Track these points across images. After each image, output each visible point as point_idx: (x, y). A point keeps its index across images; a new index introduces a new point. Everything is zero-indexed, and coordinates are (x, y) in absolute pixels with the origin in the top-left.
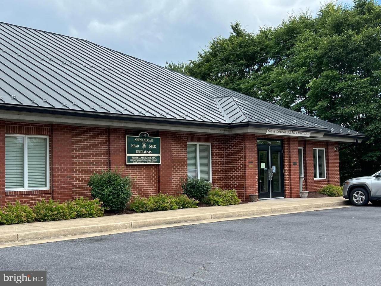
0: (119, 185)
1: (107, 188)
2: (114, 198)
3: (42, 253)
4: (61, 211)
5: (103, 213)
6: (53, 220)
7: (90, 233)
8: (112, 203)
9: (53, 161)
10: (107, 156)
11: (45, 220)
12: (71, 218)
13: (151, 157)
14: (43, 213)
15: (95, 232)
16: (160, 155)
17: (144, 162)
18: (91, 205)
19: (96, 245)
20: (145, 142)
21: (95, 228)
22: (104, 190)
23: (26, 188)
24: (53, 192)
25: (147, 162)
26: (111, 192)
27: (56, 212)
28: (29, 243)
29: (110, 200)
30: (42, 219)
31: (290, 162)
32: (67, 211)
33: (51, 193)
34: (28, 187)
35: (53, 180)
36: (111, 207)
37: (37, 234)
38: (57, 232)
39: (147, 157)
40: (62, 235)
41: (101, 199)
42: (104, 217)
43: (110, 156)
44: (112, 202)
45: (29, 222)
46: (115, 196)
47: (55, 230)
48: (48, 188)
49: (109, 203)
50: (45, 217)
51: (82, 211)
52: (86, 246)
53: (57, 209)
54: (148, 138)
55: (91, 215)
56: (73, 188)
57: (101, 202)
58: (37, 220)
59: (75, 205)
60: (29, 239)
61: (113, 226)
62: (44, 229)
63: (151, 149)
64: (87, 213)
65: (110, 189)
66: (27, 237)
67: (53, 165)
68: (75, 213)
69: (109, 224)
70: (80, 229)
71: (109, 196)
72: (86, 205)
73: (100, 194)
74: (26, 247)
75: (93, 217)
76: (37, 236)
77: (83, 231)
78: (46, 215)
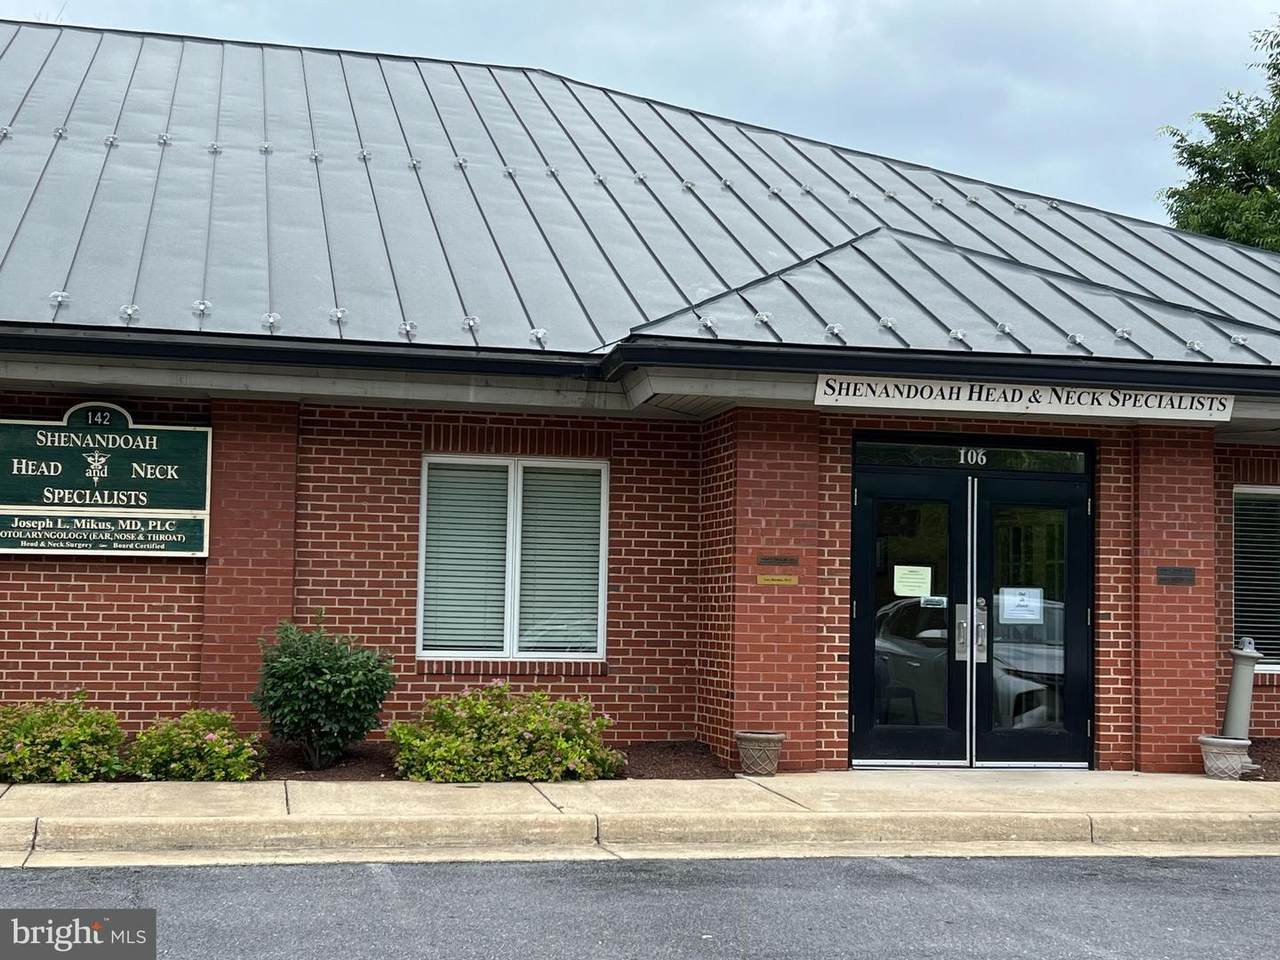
13: (145, 522)
16: (204, 515)
17: (96, 545)
20: (104, 450)
25: (115, 545)
31: (1134, 566)
39: (114, 521)
54: (125, 430)
63: (141, 484)
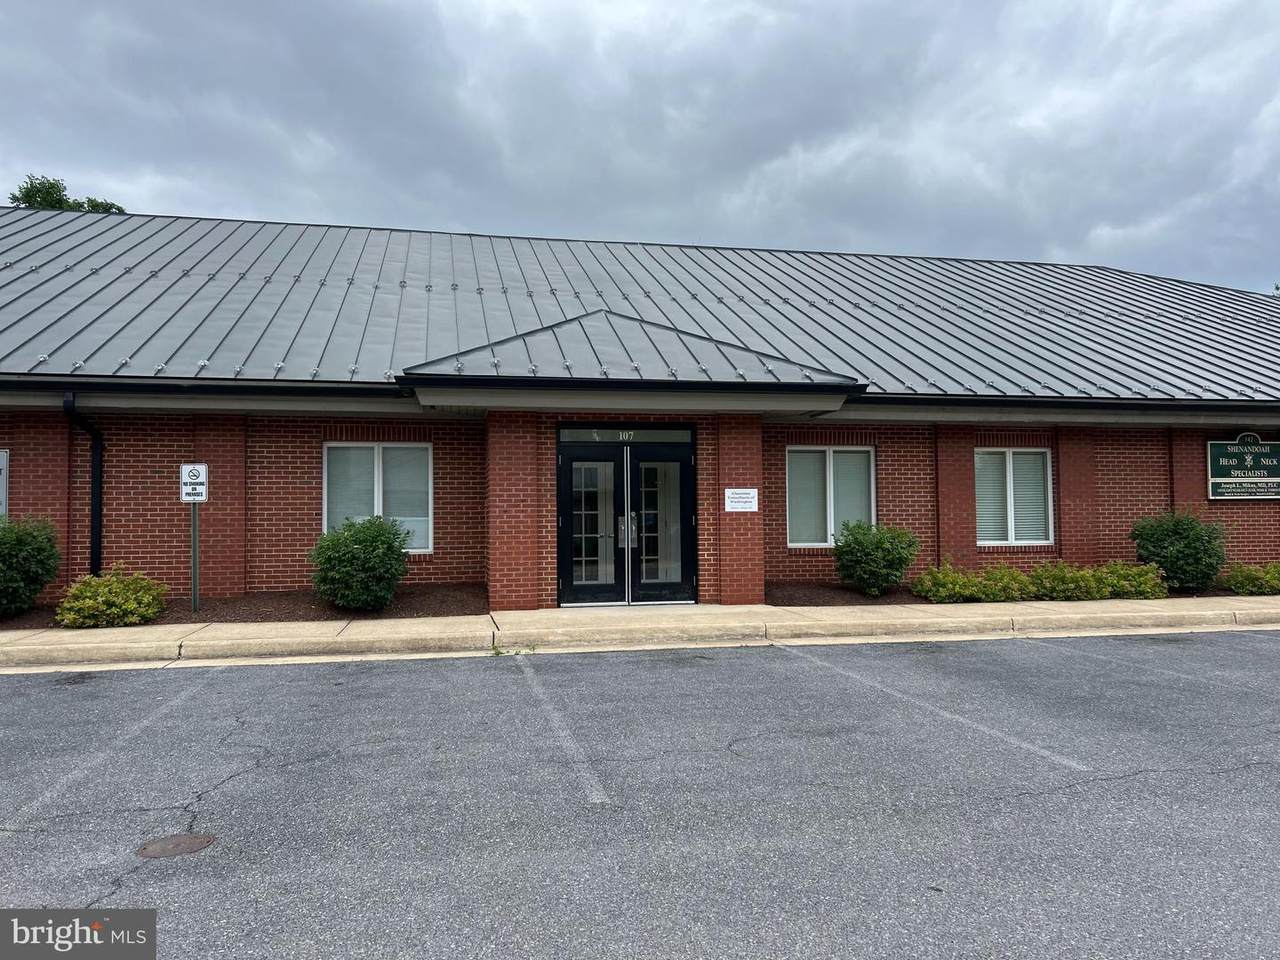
0: (1199, 539)
1: (1172, 544)
2: (1188, 564)
3: (1070, 654)
4: (1082, 584)
5: (1166, 591)
6: (1068, 599)
7: (1146, 626)
8: (1183, 574)
9: (1059, 493)
10: (1166, 483)
11: (1052, 599)
12: (1101, 598)
13: (1267, 483)
14: (1048, 585)
15: (1158, 626)
17: (1251, 494)
18: (1140, 576)
19: (1172, 649)
20: (1251, 453)
21: (1157, 618)
22: (1166, 548)
23: (1012, 542)
24: (1060, 549)
25: (1258, 494)
26: (1182, 552)
27: (1072, 586)
28: (1036, 635)
29: (1180, 569)
30: (1046, 596)
32: (1093, 584)
33: (1057, 551)
34: (1016, 539)
35: (1060, 527)
36: (1181, 580)
37: (1045, 621)
38: (1082, 619)
39: (1256, 483)
40: (1091, 627)
41: (1161, 565)
42: (1168, 600)
43: (1172, 483)
44: (1185, 572)
45: (1024, 600)
46: (1191, 561)
47: (1079, 616)
48: (1051, 541)
49: (1177, 573)
50: (1052, 593)
51: (1123, 586)
52: (1151, 650)
53: (1074, 580)
54: (1258, 444)
55: (1141, 595)
56: (1099, 544)
57: (1162, 572)
58: (1038, 598)
59: (1107, 573)
60: (1033, 628)
61: (1194, 617)
62: (1056, 614)
63: (1265, 467)
64: (1133, 589)
65: (1180, 545)
66: (1028, 625)
67: (1059, 501)
68: (1110, 589)
69: (1184, 613)
70: (1126, 619)
71: (1178, 559)
72: (1129, 575)
73: (1158, 555)
74: (1034, 642)
75: (1146, 598)
76: (1046, 626)
77: (1132, 622)
78: (1053, 589)
